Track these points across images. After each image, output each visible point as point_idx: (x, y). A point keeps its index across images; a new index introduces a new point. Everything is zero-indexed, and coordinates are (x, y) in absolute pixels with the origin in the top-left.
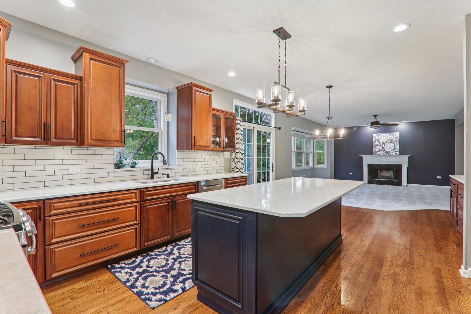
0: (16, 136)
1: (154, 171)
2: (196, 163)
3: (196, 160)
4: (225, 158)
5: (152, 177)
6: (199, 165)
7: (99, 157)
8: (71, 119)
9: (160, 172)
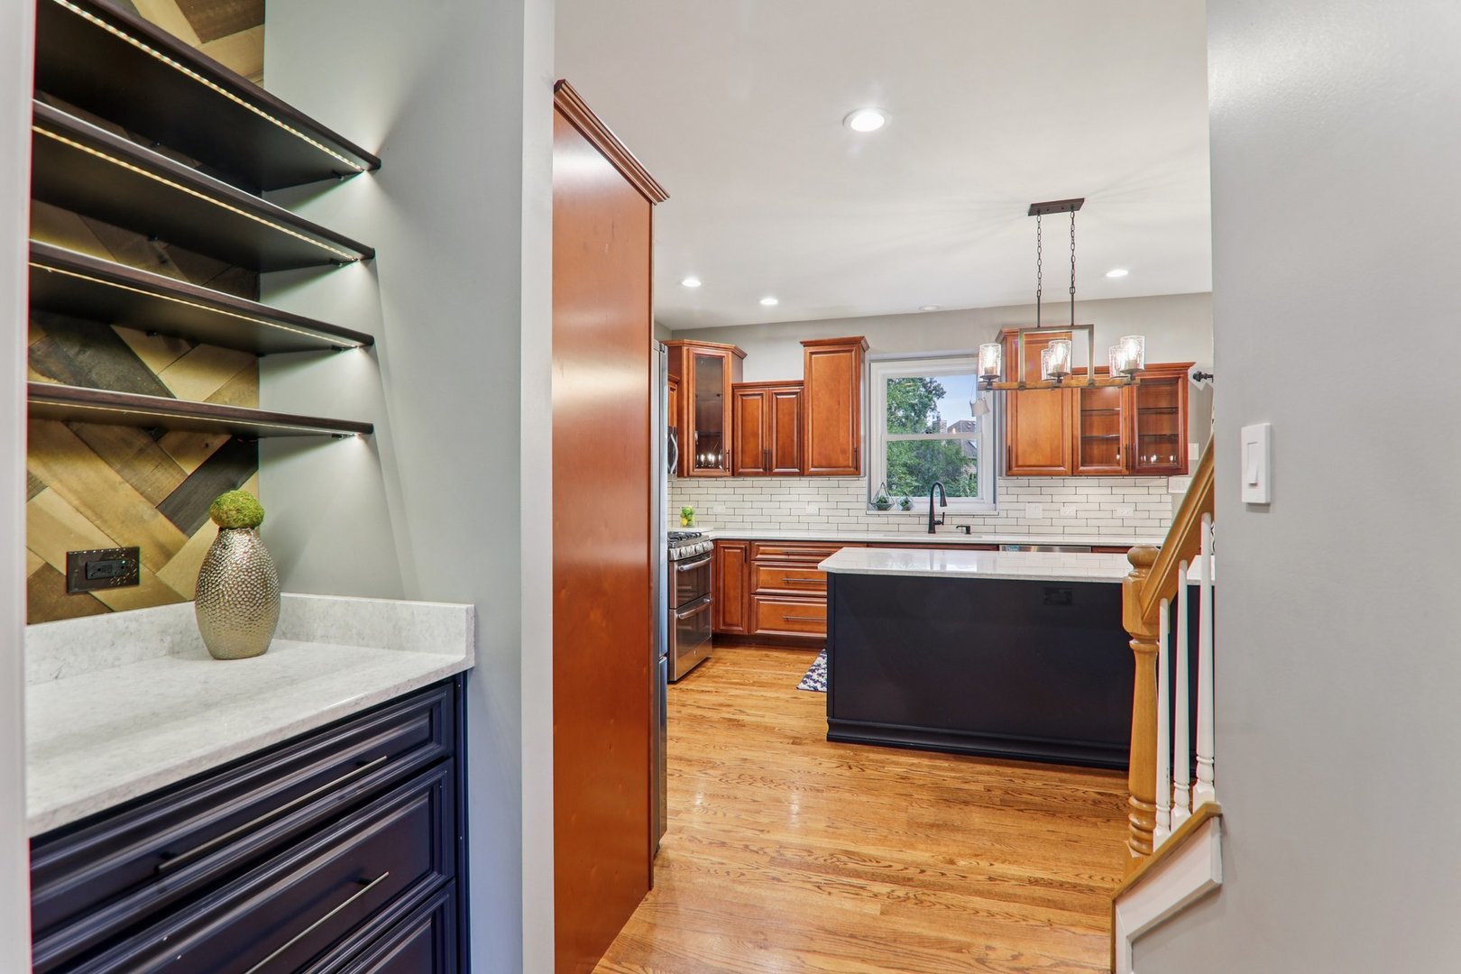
0: (742, 468)
1: (936, 519)
2: (1054, 506)
3: (1056, 498)
4: (1172, 494)
5: (932, 530)
6: (1069, 510)
7: (845, 491)
8: (793, 441)
9: (947, 520)
